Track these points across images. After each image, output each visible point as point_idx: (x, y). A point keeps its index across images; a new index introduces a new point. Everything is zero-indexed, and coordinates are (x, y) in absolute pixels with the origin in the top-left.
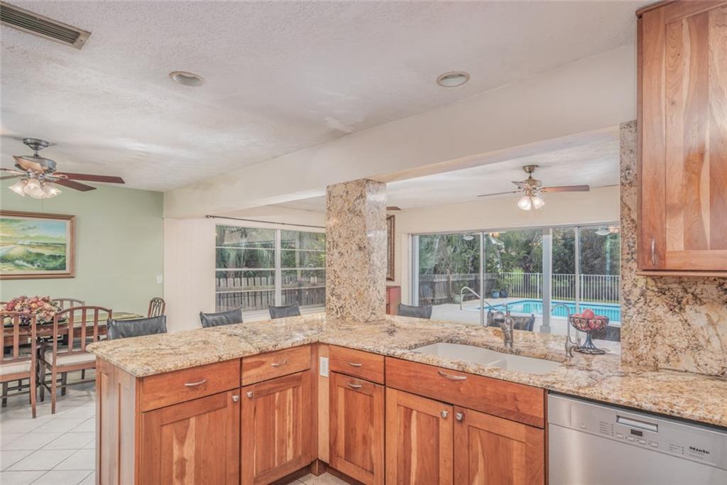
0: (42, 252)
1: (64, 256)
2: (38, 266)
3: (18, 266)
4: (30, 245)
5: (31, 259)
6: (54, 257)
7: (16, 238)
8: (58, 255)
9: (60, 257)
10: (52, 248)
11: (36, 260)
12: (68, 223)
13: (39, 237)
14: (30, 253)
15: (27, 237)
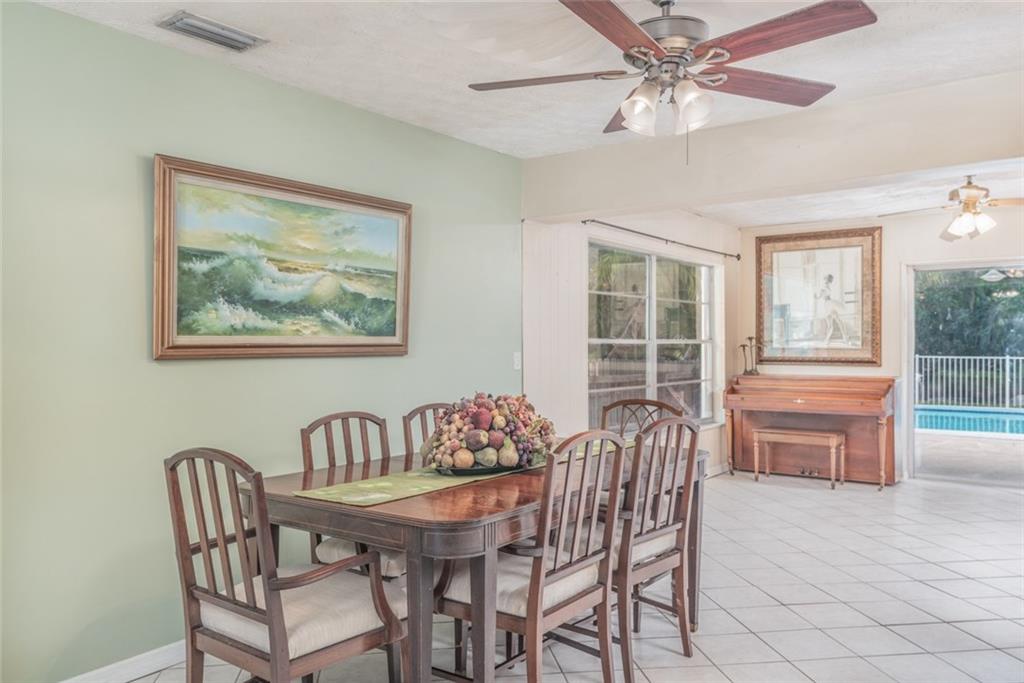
0: (363, 292)
1: (394, 303)
2: (356, 325)
3: (327, 324)
4: (346, 275)
5: (345, 307)
6: (378, 303)
7: (325, 254)
8: (385, 299)
9: (387, 302)
10: (376, 282)
11: (354, 310)
12: (401, 220)
13: (359, 254)
14: (345, 292)
15: (342, 253)
